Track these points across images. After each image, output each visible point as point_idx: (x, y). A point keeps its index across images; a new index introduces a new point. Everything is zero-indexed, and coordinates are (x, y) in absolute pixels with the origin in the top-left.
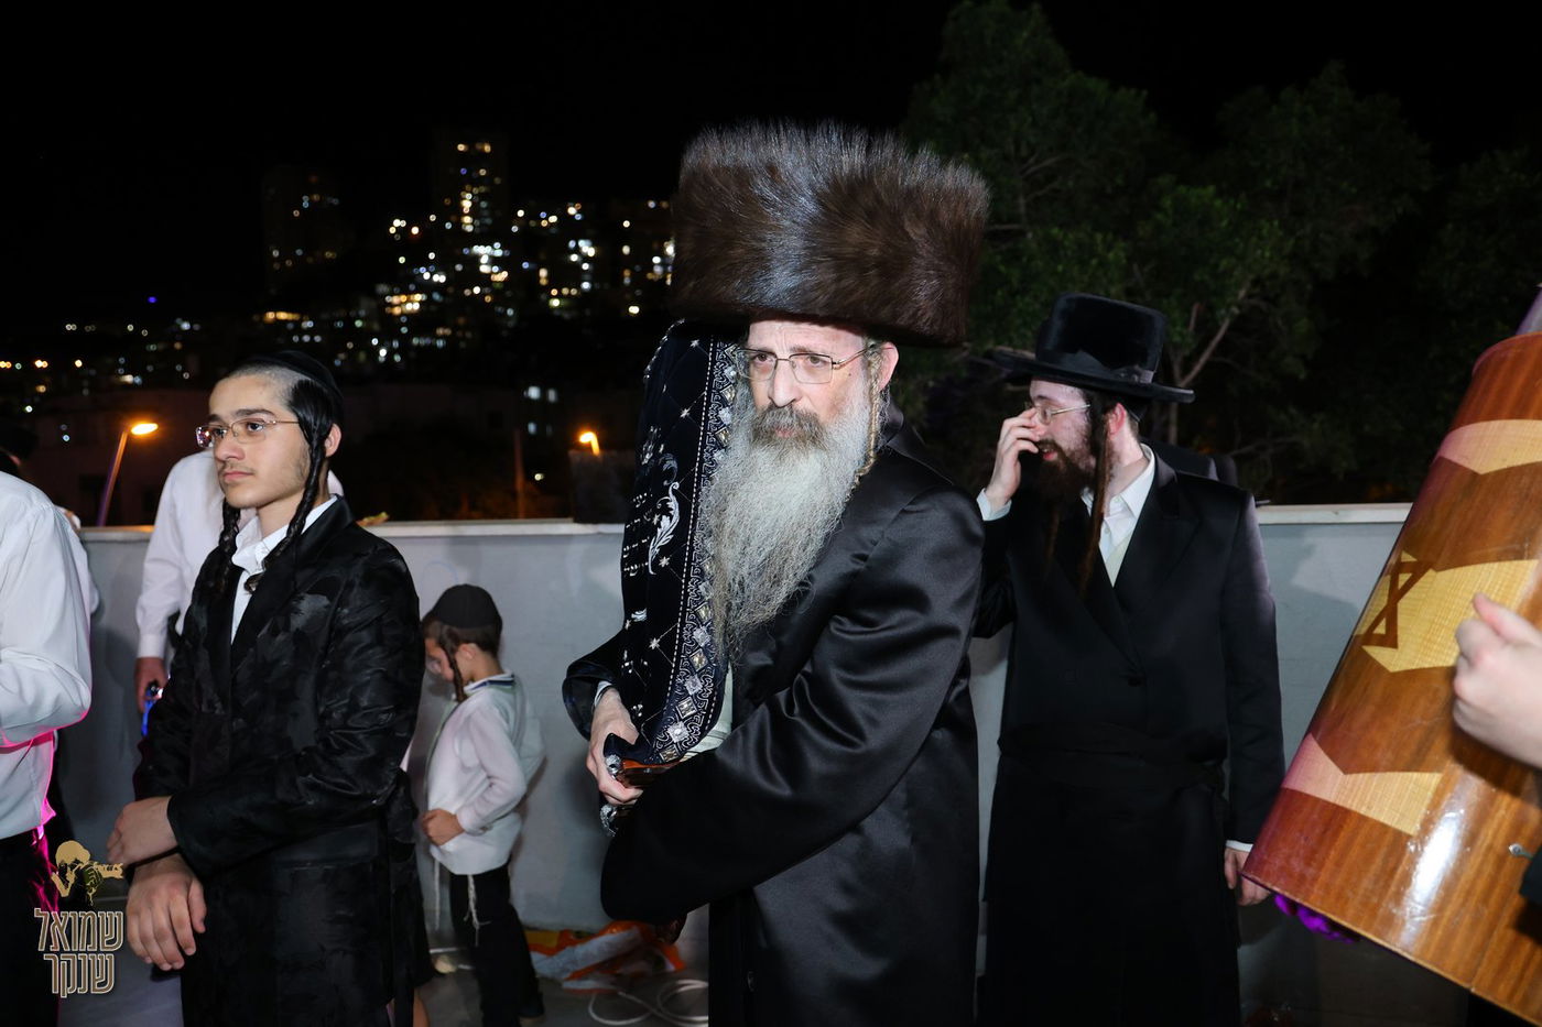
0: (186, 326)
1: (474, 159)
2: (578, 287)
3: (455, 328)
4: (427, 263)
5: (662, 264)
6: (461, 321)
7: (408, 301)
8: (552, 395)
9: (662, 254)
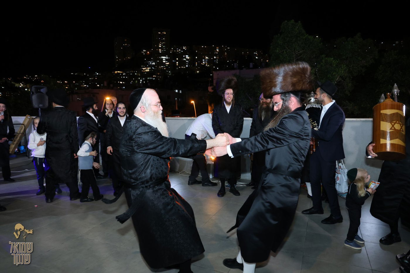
0: (98, 74)
1: (162, 36)
2: (185, 66)
3: (157, 75)
4: (151, 60)
5: (205, 61)
6: (159, 74)
7: (146, 69)
8: (181, 92)
9: (205, 59)
